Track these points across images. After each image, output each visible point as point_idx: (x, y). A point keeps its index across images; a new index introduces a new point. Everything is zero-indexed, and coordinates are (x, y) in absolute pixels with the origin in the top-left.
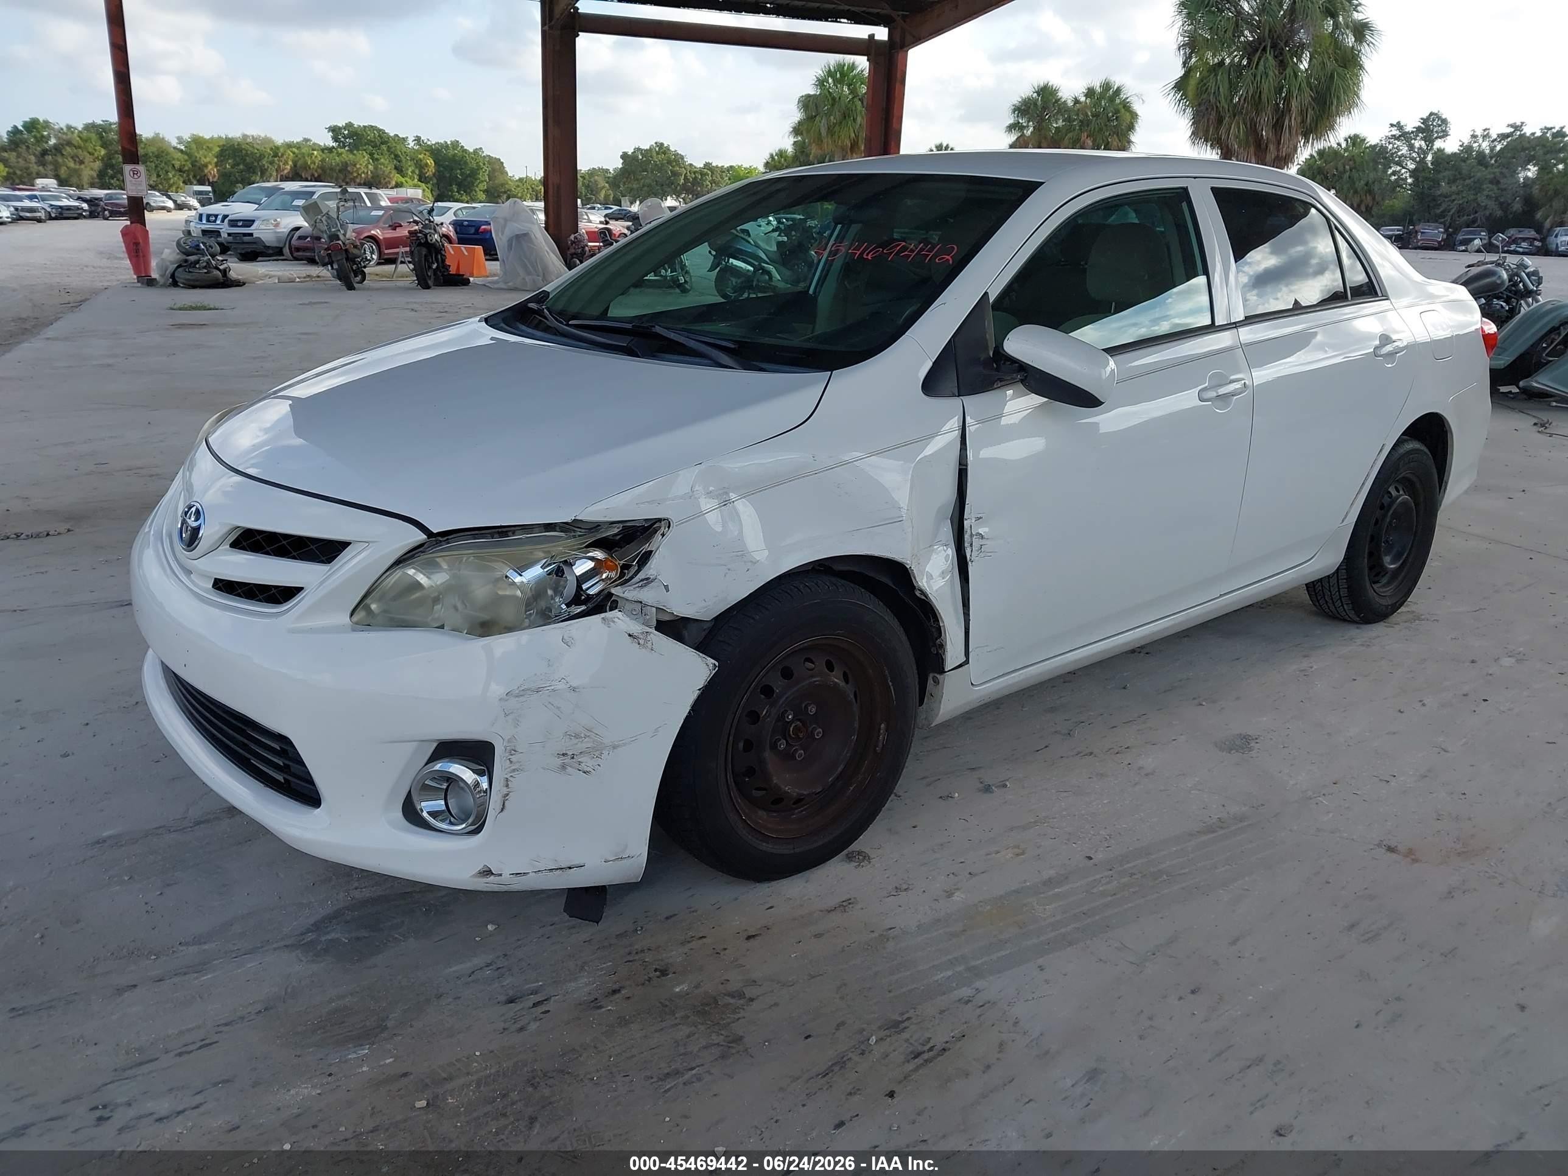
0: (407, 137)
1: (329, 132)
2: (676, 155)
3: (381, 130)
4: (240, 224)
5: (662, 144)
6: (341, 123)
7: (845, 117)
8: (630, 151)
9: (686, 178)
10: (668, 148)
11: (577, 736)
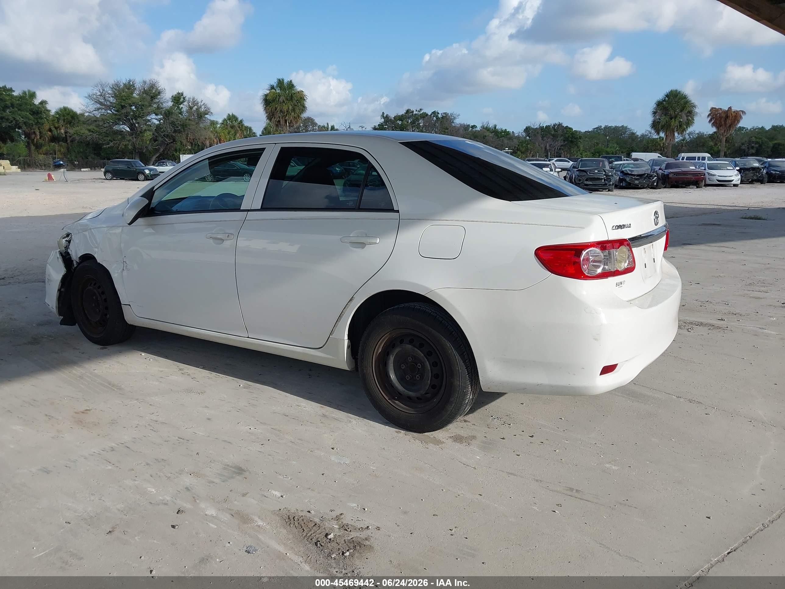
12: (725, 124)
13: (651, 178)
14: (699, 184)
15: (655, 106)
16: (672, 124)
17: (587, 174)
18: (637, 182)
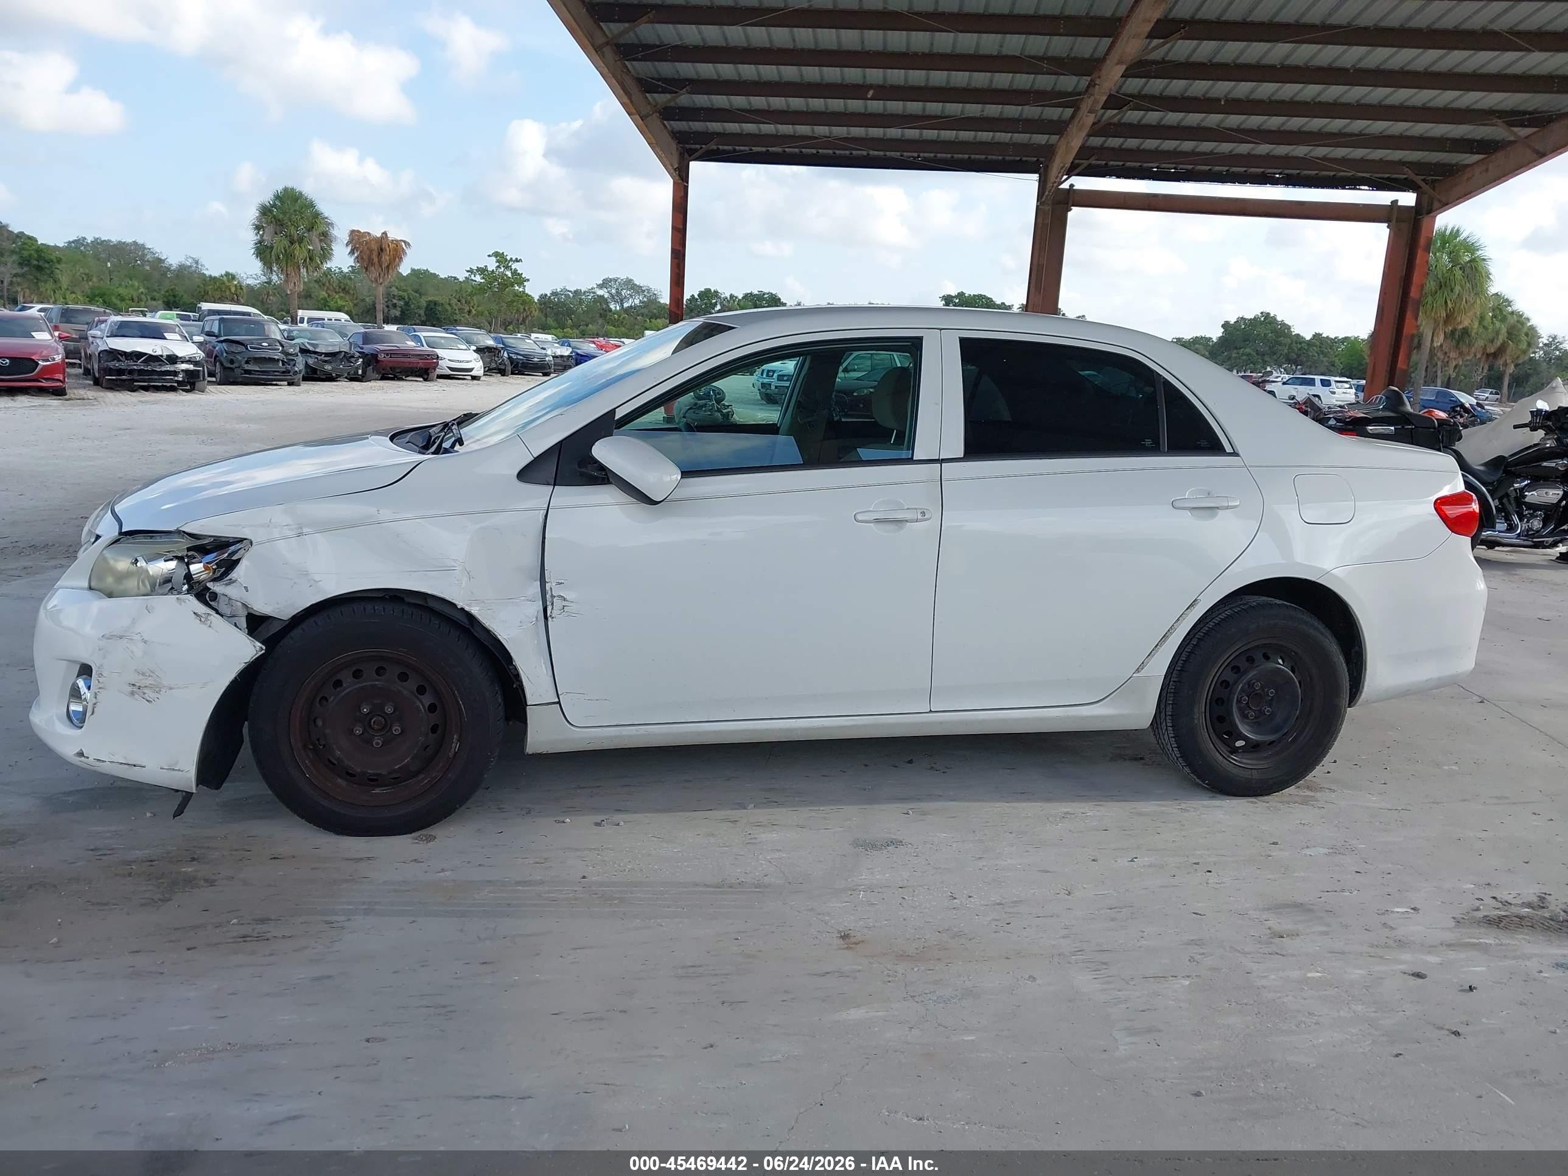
0: (1013, 305)
1: (942, 300)
2: (1283, 324)
3: (989, 298)
4: (785, 378)
5: (1268, 314)
6: (953, 292)
7: (1441, 286)
8: (1232, 321)
9: (1290, 347)
10: (1274, 318)
11: (143, 674)
12: (380, 261)
13: (353, 360)
14: (428, 375)
15: (257, 215)
16: (297, 253)
17: (247, 349)
18: (328, 367)
